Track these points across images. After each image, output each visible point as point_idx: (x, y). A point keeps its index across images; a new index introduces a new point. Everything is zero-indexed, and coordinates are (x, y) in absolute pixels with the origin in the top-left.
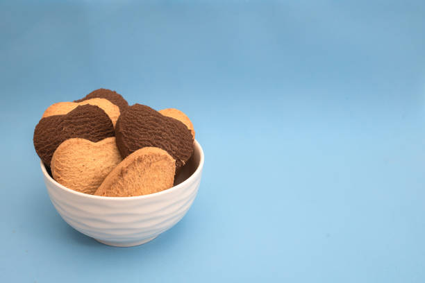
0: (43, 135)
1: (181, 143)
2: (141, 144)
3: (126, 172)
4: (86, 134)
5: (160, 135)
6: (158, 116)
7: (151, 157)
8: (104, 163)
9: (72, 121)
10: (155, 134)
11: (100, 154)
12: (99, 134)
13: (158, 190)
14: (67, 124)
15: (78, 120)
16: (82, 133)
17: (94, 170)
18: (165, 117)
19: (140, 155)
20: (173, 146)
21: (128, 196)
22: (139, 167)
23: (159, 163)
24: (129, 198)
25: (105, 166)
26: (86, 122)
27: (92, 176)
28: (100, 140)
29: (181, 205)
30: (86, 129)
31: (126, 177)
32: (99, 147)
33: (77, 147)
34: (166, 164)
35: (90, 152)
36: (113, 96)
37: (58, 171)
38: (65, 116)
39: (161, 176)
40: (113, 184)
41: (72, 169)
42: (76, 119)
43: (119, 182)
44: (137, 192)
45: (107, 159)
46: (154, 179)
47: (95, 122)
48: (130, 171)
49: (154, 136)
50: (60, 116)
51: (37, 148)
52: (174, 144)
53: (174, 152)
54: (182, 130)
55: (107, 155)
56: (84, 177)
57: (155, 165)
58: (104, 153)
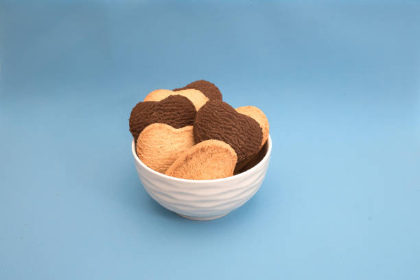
0: (137, 117)
1: (249, 139)
2: (211, 136)
3: (191, 158)
4: (171, 120)
5: (230, 129)
6: (232, 113)
7: (213, 149)
8: (179, 147)
9: (162, 108)
10: (225, 128)
11: (178, 139)
12: (183, 121)
13: (217, 178)
14: (157, 110)
15: (166, 108)
16: (168, 119)
17: (170, 152)
18: (239, 114)
19: (204, 146)
20: (240, 140)
21: (190, 179)
22: (202, 156)
23: (220, 155)
24: (191, 181)
25: (180, 150)
26: (173, 110)
27: (168, 157)
28: (182, 127)
29: (239, 192)
30: (172, 116)
31: (190, 163)
32: (178, 133)
33: (159, 131)
34: (226, 156)
35: (169, 136)
36: (210, 88)
37: (140, 149)
38: (158, 102)
39: (220, 166)
40: (179, 167)
41: (151, 149)
42: (165, 107)
43: (184, 166)
44: (198, 176)
45: (182, 144)
46: (215, 167)
47: (181, 111)
48: (194, 158)
49: (224, 130)
50: (153, 102)
51: (131, 126)
52: (242, 139)
53: (240, 146)
54: (254, 127)
55: (183, 141)
56: (160, 157)
57: (216, 155)
58: (180, 139)
